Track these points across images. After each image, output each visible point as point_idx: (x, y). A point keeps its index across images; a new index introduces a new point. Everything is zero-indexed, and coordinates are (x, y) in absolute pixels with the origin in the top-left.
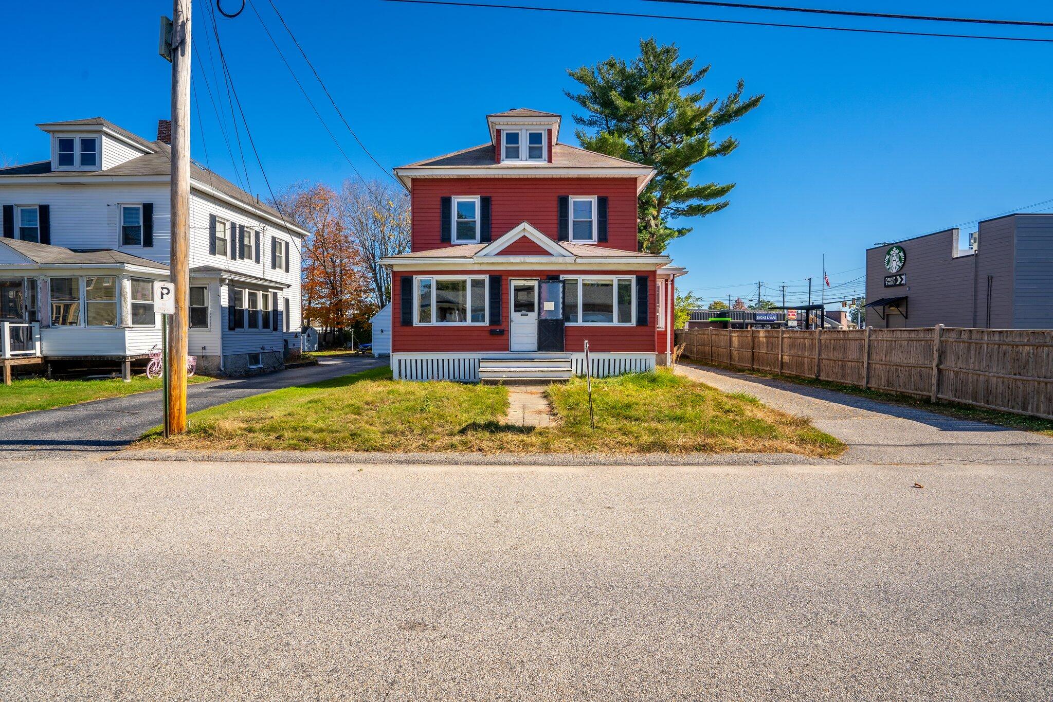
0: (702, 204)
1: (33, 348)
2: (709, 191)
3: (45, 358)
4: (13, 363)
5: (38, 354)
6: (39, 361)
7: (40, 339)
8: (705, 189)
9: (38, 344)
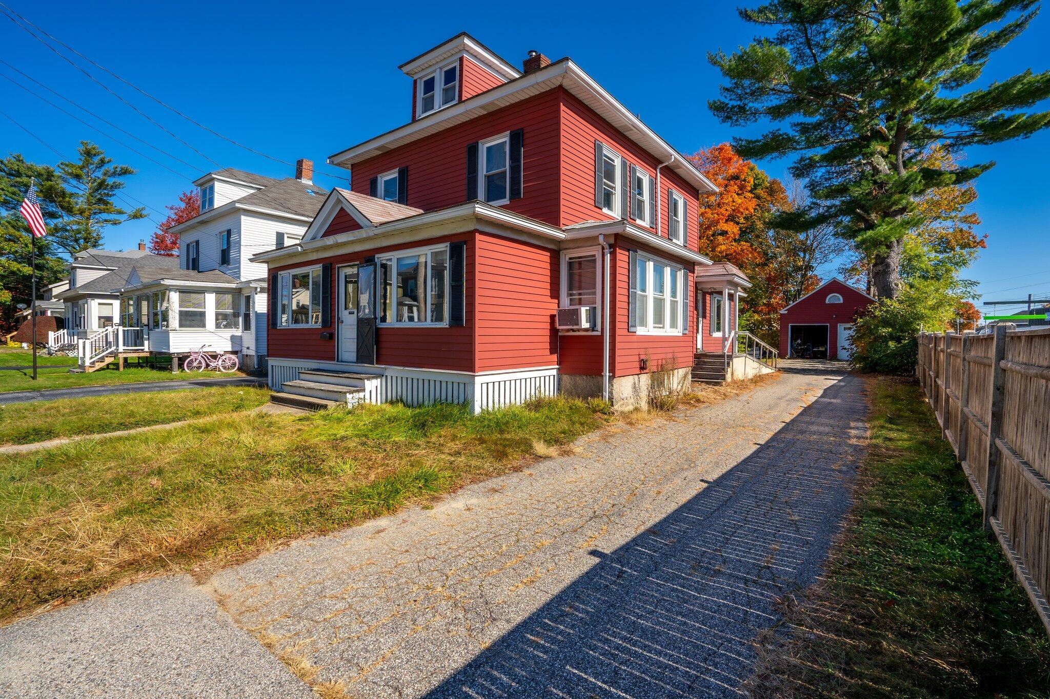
0: (1002, 115)
1: (143, 345)
2: (1019, 86)
3: (151, 353)
4: (125, 355)
5: (146, 349)
6: (148, 355)
7: (149, 339)
8: (1007, 87)
9: (146, 343)
